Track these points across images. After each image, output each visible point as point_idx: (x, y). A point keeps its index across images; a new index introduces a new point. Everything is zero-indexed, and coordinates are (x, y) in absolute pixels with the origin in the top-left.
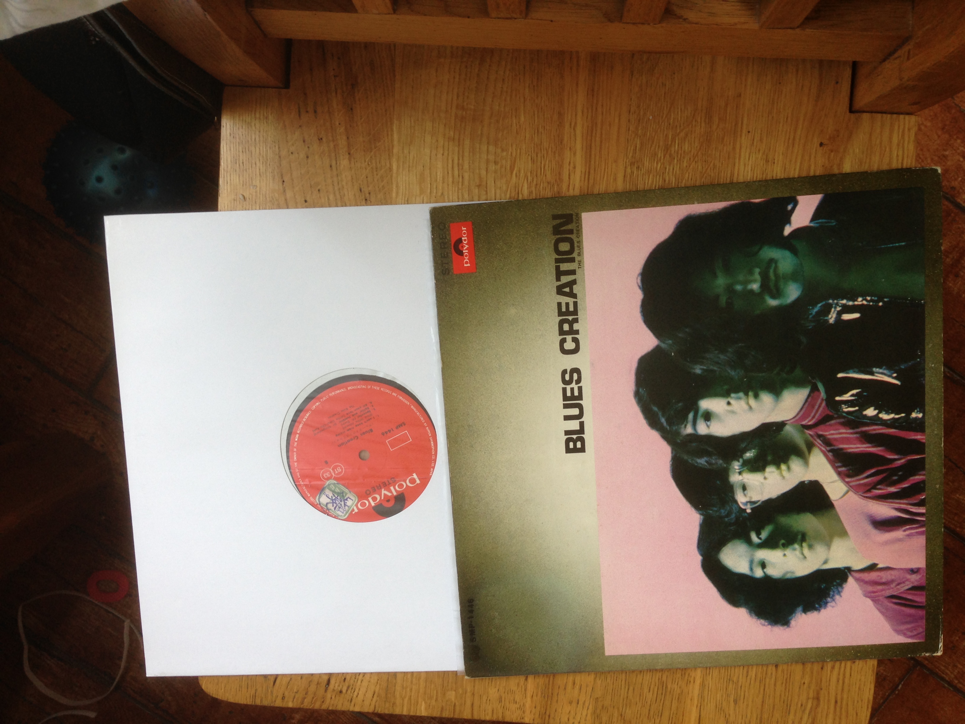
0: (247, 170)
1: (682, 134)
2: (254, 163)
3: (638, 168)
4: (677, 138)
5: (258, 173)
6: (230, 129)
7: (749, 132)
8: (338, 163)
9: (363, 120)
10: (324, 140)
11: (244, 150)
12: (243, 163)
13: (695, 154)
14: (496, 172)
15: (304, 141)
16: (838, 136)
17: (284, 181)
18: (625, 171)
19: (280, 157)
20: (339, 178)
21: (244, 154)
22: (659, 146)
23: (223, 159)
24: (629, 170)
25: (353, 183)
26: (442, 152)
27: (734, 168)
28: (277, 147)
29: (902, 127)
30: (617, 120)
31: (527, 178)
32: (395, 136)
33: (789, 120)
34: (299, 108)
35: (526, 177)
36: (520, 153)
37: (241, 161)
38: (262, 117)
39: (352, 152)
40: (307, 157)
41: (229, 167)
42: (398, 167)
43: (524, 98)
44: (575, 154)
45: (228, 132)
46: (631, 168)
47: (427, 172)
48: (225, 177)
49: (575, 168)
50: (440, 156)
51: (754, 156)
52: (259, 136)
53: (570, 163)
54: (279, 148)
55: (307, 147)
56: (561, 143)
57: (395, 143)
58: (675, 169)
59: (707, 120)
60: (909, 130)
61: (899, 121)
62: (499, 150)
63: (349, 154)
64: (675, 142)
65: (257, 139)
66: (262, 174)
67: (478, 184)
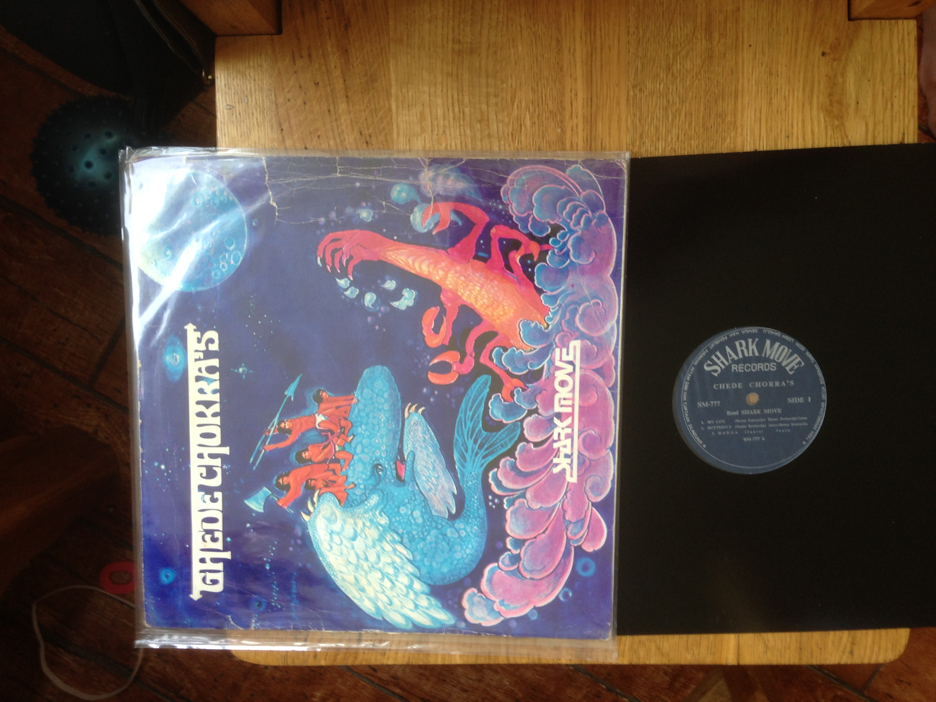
0: (245, 121)
1: (684, 53)
2: (251, 113)
3: (641, 90)
4: (678, 57)
5: (256, 124)
6: (225, 80)
7: (750, 46)
8: (336, 107)
9: (358, 61)
10: (321, 84)
11: (240, 101)
12: (240, 114)
13: (698, 72)
14: (497, 104)
15: (300, 87)
16: (839, 45)
17: (282, 130)
18: (628, 94)
19: (277, 105)
20: (338, 122)
21: (240, 104)
22: (660, 66)
23: (219, 111)
24: (631, 93)
25: (352, 126)
26: (441, 89)
27: (738, 83)
28: (273, 95)
29: (901, 32)
30: (616, 43)
31: (529, 109)
32: (393, 76)
33: (790, 31)
34: (293, 54)
35: (527, 107)
36: (520, 84)
37: (238, 112)
38: (256, 66)
39: (350, 95)
40: (305, 103)
41: (226, 119)
42: (397, 107)
43: (521, 27)
44: (576, 80)
45: (223, 83)
46: (634, 91)
47: (427, 110)
48: (223, 129)
49: (576, 95)
50: (439, 92)
51: (757, 69)
52: (255, 85)
53: (571, 90)
54: (275, 95)
55: (303, 93)
56: (561, 70)
57: (393, 83)
58: (678, 89)
59: (707, 37)
60: (908, 34)
61: (898, 26)
62: (499, 82)
63: (347, 97)
64: (677, 61)
65: (253, 89)
66: (259, 123)
67: (479, 119)
